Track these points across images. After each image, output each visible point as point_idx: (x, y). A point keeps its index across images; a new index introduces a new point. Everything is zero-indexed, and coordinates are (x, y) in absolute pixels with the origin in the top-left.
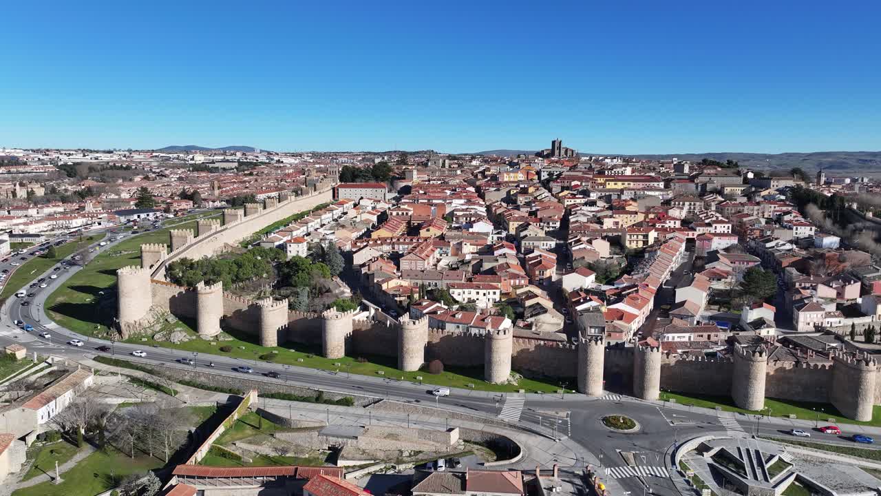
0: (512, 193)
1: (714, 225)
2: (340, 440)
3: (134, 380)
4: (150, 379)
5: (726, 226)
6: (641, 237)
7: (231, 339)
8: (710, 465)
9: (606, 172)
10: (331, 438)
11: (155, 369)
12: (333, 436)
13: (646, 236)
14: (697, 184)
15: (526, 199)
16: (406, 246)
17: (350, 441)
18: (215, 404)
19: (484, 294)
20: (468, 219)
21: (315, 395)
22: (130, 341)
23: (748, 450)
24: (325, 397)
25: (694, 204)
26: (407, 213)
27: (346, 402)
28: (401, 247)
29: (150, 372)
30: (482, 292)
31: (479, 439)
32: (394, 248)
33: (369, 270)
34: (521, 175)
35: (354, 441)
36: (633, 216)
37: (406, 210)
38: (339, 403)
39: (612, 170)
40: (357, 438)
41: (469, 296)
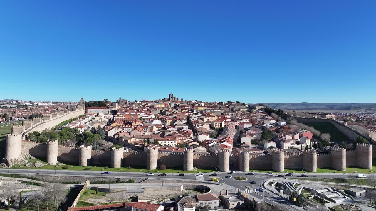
0: (162, 111)
1: (243, 120)
2: (136, 194)
3: (24, 182)
4: (34, 181)
5: (247, 120)
6: (219, 124)
7: (64, 165)
8: (275, 188)
9: (195, 105)
10: (132, 193)
11: (34, 177)
12: (133, 192)
13: (221, 124)
14: (230, 108)
15: (169, 113)
16: (129, 129)
17: (140, 193)
18: (69, 188)
19: (171, 143)
20: (149, 120)
21: (116, 180)
22: (13, 167)
23: (286, 182)
24: (121, 180)
25: (233, 114)
26: (122, 118)
27: (131, 182)
28: (127, 129)
29: (31, 178)
32: (124, 130)
33: (118, 136)
34: (163, 105)
35: (142, 193)
36: (214, 117)
38: (127, 182)
39: (197, 104)
40: (143, 192)
41: (165, 143)
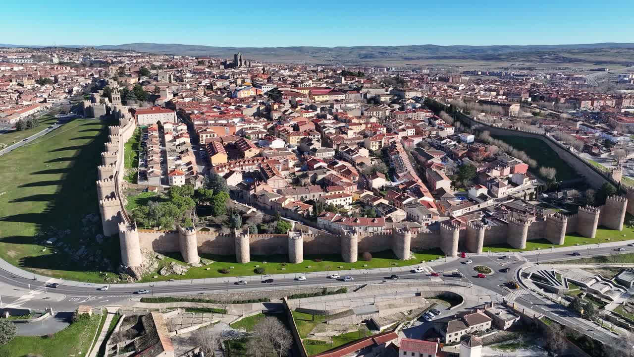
0: (261, 109)
1: (407, 130)
2: (369, 315)
3: (188, 310)
4: (200, 305)
5: (413, 130)
6: (377, 143)
7: (213, 262)
8: (532, 282)
9: (299, 86)
10: (364, 316)
11: (196, 298)
12: (365, 314)
13: (381, 142)
15: (278, 114)
16: (251, 167)
17: (374, 314)
18: (261, 312)
19: (344, 200)
20: (257, 135)
21: (321, 291)
22: (145, 280)
23: (542, 271)
24: (328, 291)
25: (379, 113)
26: (213, 135)
27: (343, 291)
28: (247, 167)
29: (193, 300)
30: (343, 199)
31: (433, 295)
32: (242, 169)
34: (252, 92)
35: (377, 314)
36: (359, 126)
37: (212, 133)
38: (338, 292)
39: (303, 83)
40: (378, 312)
41: (336, 203)
